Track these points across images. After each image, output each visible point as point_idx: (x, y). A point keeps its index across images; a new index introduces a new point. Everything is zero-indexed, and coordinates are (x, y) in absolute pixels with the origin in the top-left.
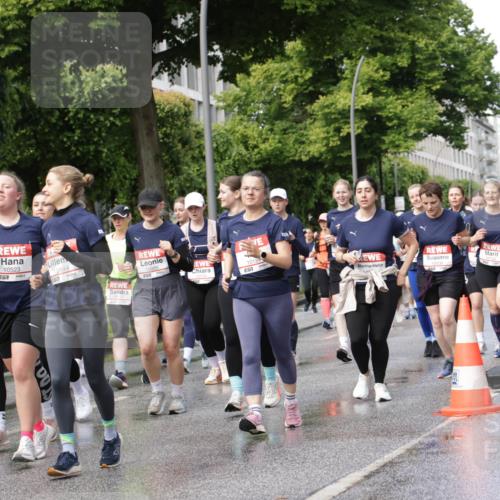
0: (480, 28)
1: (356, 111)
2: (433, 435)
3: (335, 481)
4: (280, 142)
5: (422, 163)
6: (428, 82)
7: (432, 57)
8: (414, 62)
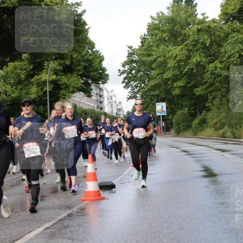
0: (98, 50)
1: (49, 81)
2: (78, 209)
3: (39, 227)
4: (19, 93)
5: (75, 102)
6: (77, 71)
7: (79, 61)
8: (72, 63)
